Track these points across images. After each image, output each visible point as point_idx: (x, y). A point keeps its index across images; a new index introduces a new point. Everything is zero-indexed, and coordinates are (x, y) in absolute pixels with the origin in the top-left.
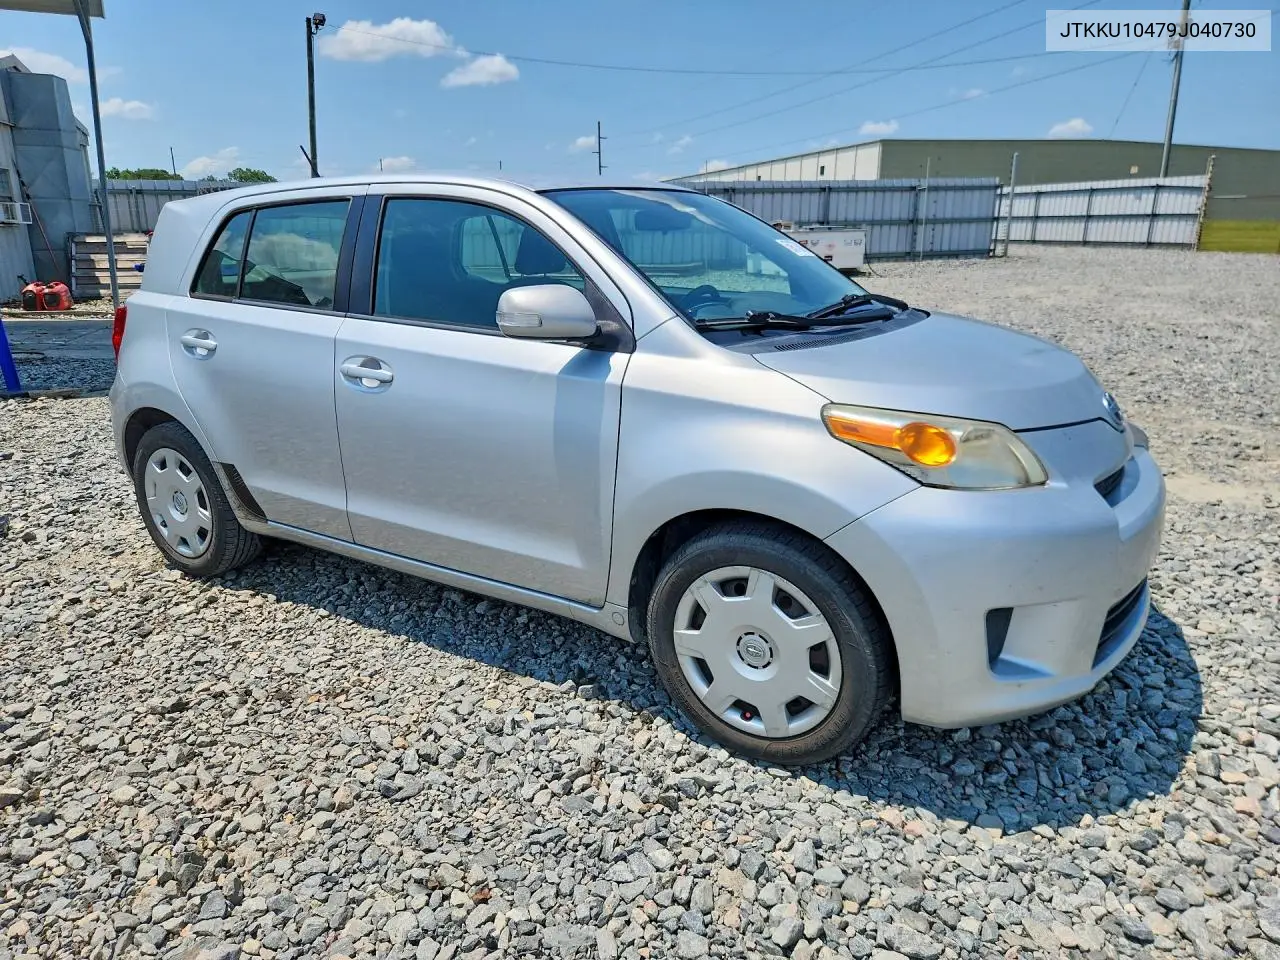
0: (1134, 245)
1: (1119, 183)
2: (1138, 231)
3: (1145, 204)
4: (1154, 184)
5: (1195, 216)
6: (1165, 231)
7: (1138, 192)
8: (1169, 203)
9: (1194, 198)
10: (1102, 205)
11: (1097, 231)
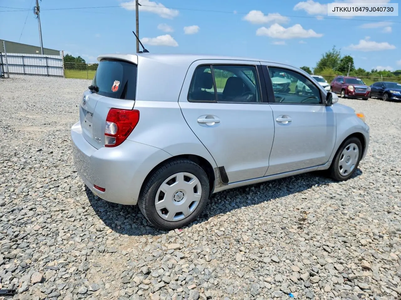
0: (43, 75)
1: (32, 55)
2: (44, 71)
3: (43, 63)
4: (45, 57)
5: (61, 68)
6: (52, 72)
7: (40, 59)
8: (51, 63)
9: (59, 62)
10: (27, 62)
11: (28, 70)
